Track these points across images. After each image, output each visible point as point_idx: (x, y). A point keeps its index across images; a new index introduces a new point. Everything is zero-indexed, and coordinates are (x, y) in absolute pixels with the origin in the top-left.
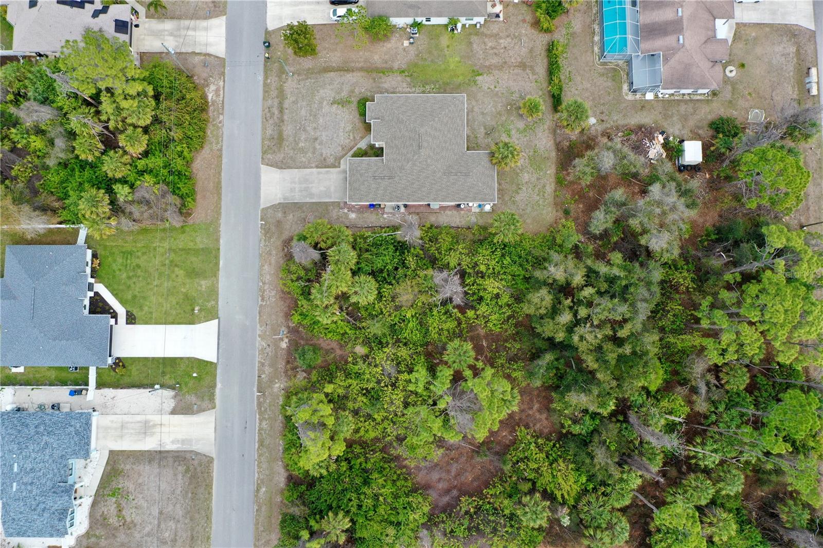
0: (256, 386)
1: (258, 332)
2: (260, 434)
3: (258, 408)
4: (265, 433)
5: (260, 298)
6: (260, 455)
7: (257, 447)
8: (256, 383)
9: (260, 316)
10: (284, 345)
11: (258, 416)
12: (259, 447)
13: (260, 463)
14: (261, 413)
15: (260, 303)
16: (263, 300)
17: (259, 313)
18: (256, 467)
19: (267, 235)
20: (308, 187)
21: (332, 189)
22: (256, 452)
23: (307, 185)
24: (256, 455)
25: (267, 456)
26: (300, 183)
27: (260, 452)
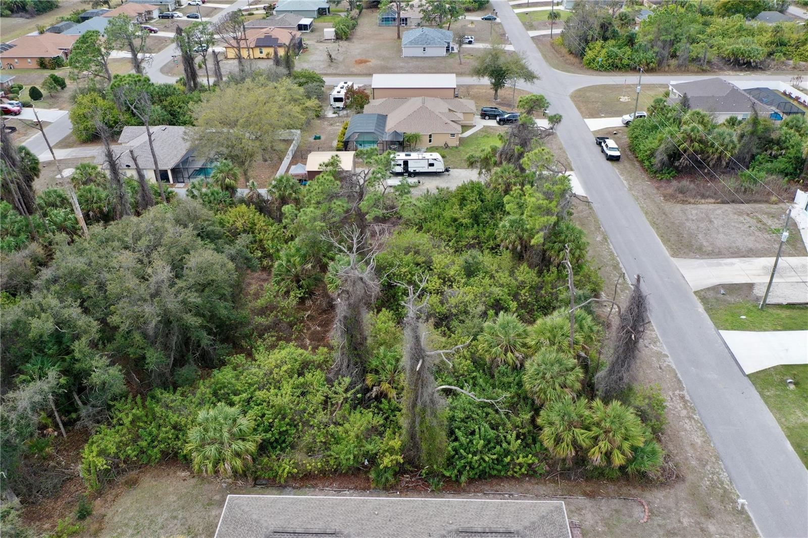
1: (670, 359)
2: (621, 273)
4: (615, 274)
5: (687, 398)
6: (614, 259)
7: (621, 265)
9: (676, 377)
12: (618, 264)
13: (612, 255)
15: (685, 393)
16: (682, 397)
17: (679, 380)
18: (615, 252)
19: (721, 491)
22: (620, 261)
24: (618, 259)
25: (605, 259)
27: (615, 262)
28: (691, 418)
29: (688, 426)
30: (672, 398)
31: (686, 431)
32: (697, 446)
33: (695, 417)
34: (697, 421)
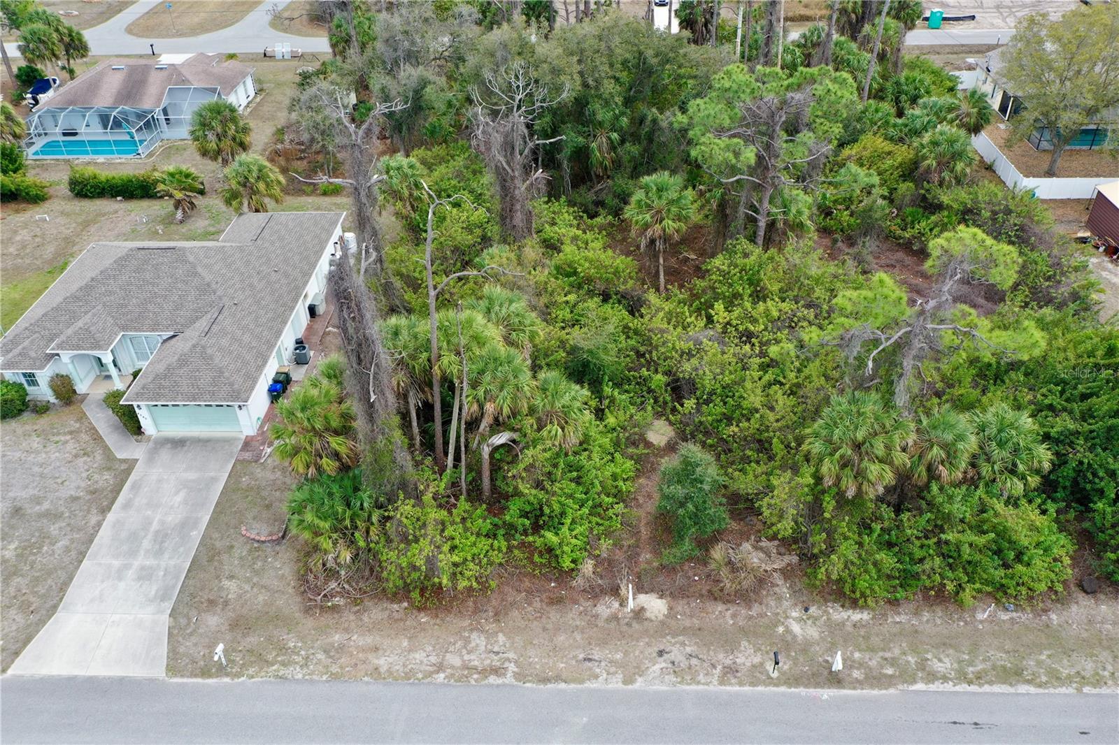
0: (812, 691)
1: (616, 684)
2: (979, 678)
3: (890, 685)
4: (971, 663)
5: (492, 679)
6: (1056, 678)
7: (1032, 689)
8: (802, 691)
9: (558, 678)
11: (920, 686)
12: (1029, 682)
13: (1083, 680)
14: (907, 676)
16: (497, 671)
17: (546, 680)
18: (1104, 690)
19: (270, 658)
20: (157, 532)
21: (192, 475)
22: (1052, 690)
23: (150, 536)
24: (1063, 690)
25: (1049, 656)
26: (133, 553)
27: (1044, 679)
28: (440, 668)
29: (422, 658)
30: (497, 653)
31: (410, 651)
32: (371, 656)
33: (442, 675)
34: (430, 674)
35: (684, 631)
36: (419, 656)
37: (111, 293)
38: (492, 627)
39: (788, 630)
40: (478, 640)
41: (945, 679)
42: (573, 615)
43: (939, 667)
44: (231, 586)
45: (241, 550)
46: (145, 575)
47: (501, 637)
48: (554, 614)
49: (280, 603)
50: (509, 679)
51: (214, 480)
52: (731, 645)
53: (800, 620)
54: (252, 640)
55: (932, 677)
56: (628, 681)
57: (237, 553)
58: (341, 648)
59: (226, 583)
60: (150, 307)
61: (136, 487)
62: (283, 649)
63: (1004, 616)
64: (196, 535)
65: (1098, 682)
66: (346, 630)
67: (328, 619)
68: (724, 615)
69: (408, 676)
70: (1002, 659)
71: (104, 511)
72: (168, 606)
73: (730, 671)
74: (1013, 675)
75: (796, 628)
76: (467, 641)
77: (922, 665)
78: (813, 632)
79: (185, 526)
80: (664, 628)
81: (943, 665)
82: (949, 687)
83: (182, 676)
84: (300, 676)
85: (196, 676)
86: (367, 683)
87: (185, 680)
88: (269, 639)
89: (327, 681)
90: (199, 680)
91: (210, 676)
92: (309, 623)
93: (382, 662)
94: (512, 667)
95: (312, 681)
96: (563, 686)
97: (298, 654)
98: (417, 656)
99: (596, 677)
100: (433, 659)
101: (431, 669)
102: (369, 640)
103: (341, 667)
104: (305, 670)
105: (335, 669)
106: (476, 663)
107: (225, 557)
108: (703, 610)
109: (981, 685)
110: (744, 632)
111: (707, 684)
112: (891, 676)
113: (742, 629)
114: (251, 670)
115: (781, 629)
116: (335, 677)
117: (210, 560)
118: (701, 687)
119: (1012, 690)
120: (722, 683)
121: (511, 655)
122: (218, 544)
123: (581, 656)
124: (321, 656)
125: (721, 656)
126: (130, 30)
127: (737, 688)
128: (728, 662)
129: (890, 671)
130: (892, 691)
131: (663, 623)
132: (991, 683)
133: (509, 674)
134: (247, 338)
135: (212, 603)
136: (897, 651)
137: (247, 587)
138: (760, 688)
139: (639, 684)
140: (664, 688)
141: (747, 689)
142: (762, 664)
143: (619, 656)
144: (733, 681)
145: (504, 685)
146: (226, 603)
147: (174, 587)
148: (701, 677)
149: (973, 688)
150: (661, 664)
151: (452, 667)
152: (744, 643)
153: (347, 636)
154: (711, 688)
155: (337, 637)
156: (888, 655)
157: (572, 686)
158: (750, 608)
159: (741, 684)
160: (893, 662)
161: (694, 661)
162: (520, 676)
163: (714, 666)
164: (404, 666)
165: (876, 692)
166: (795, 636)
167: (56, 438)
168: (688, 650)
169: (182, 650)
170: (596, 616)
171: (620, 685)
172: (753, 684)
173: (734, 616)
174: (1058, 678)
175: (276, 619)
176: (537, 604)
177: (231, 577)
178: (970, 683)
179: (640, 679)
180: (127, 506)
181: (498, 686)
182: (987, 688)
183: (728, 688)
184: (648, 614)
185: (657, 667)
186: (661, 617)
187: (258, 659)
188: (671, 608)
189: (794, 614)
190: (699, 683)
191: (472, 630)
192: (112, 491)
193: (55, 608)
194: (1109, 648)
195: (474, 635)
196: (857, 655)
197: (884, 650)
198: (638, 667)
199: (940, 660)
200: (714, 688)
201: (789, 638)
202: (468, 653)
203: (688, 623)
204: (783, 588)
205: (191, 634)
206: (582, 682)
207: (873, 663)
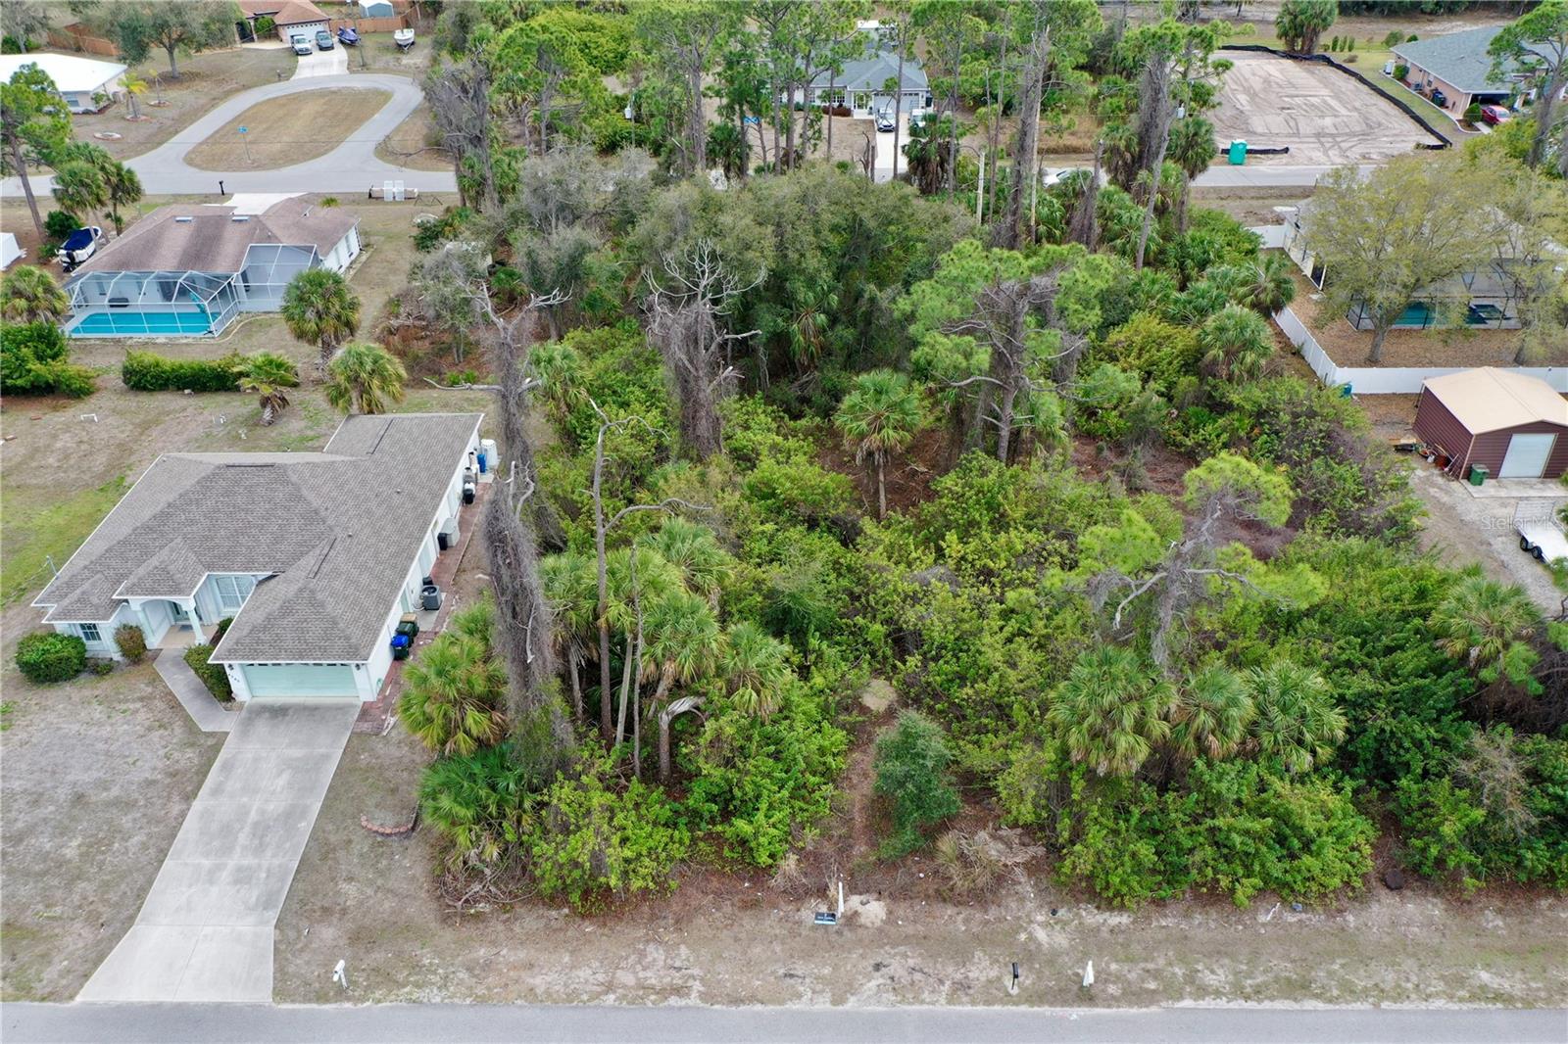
0: (1058, 1010)
1: (823, 1004)
2: (1258, 992)
3: (1152, 1002)
4: (1250, 975)
5: (673, 1001)
6: (1350, 991)
7: (1320, 1005)
8: (1046, 1010)
9: (753, 999)
10: (874, 910)
11: (1188, 1003)
12: (1317, 996)
13: (1382, 993)
14: (1172, 991)
16: (679, 991)
17: (737, 1001)
18: (1406, 1006)
19: (401, 977)
20: (256, 824)
21: (297, 753)
22: (1344, 1006)
23: (247, 829)
24: (1358, 1006)
25: (1343, 966)
26: (227, 850)
27: (1335, 993)
28: (609, 987)
29: (587, 975)
30: (679, 969)
31: (573, 967)
32: (524, 975)
33: (612, 997)
34: (598, 995)
35: (907, 940)
36: (584, 973)
37: (192, 522)
38: (670, 937)
39: (1031, 938)
40: (656, 953)
41: (1218, 994)
42: (771, 922)
43: (1210, 979)
44: (350, 890)
45: (361, 845)
46: (243, 877)
47: (684, 950)
48: (748, 921)
49: (411, 910)
50: (694, 1000)
51: (326, 757)
52: (962, 957)
53: (1045, 925)
54: (378, 957)
55: (1202, 991)
56: (838, 1000)
57: (356, 848)
58: (488, 966)
59: (344, 886)
60: (243, 540)
61: (227, 768)
62: (416, 967)
63: (1291, 918)
64: (306, 826)
65: (1400, 995)
66: (493, 943)
67: (469, 930)
68: (955, 920)
69: (571, 997)
70: (1287, 969)
71: (189, 797)
72: (273, 916)
73: (962, 987)
74: (1297, 988)
75: (1041, 935)
76: (642, 954)
77: (1191, 978)
78: (1061, 940)
79: (290, 816)
80: (882, 936)
81: (1216, 976)
82: (1222, 1003)
83: (293, 1001)
84: (438, 999)
85: (310, 1001)
86: (521, 1007)
87: (297, 1006)
88: (399, 955)
89: (471, 1006)
90: (315, 1006)
91: (327, 1001)
92: (448, 935)
93: (539, 982)
94: (697, 986)
95: (453, 1006)
96: (759, 1007)
97: (435, 973)
98: (581, 973)
99: (799, 996)
100: (601, 977)
101: (599, 989)
102: (522, 954)
103: (489, 989)
104: (444, 992)
105: (481, 991)
106: (653, 981)
107: (341, 854)
108: (929, 914)
109: (1260, 1001)
110: (978, 940)
111: (933, 1003)
112: (1154, 992)
113: (976, 937)
114: (378, 994)
115: (1023, 937)
116: (482, 1000)
117: (324, 858)
118: (925, 1007)
119: (1296, 1006)
120: (949, 1002)
121: (696, 971)
122: (333, 838)
123: (781, 972)
124: (463, 975)
125: (950, 969)
126: (189, 160)
127: (968, 1008)
128: (958, 976)
129: (1152, 986)
130: (1154, 1009)
131: (880, 930)
132: (1272, 998)
133: (694, 995)
134: (365, 579)
135: (326, 911)
136: (1161, 962)
137: (370, 892)
138: (997, 1008)
139: (852, 1003)
140: (881, 1009)
141: (980, 1008)
142: (999, 979)
143: (827, 971)
144: (965, 999)
145: (688, 1007)
146: (344, 911)
147: (279, 891)
148: (926, 995)
149: (1251, 1005)
150: (878, 980)
151: (625, 987)
152: (978, 954)
153: (495, 951)
154: (938, 1008)
155: (482, 952)
156: (1151, 966)
157: (771, 1007)
158: (986, 912)
159: (973, 1003)
160: (1156, 975)
161: (918, 976)
162: (708, 997)
163: (941, 982)
164: (566, 985)
165: (1134, 1010)
166: (1040, 945)
167: (124, 707)
168: (911, 962)
169: (291, 969)
170: (799, 923)
171: (828, 1006)
172: (988, 1003)
173: (966, 921)
174: (1352, 992)
175: (408, 929)
176: (728, 909)
177: (350, 879)
178: (1247, 998)
179: (852, 999)
180: (217, 791)
181: (680, 1008)
182: (1267, 1005)
183: (958, 1008)
184: (862, 920)
185: (873, 984)
186: (878, 923)
187: (384, 979)
188: (890, 912)
189: (1040, 918)
190: (923, 1002)
191: (647, 941)
192: (197, 773)
193: (131, 919)
194: (1415, 955)
195: (651, 948)
196: (1114, 967)
197: (1146, 960)
198: (850, 985)
199: (1213, 972)
200: (942, 1007)
201: (1032, 947)
202: (644, 969)
203: (910, 930)
204: (1026, 886)
205: (302, 950)
206: (782, 1002)
207: (1132, 976)
